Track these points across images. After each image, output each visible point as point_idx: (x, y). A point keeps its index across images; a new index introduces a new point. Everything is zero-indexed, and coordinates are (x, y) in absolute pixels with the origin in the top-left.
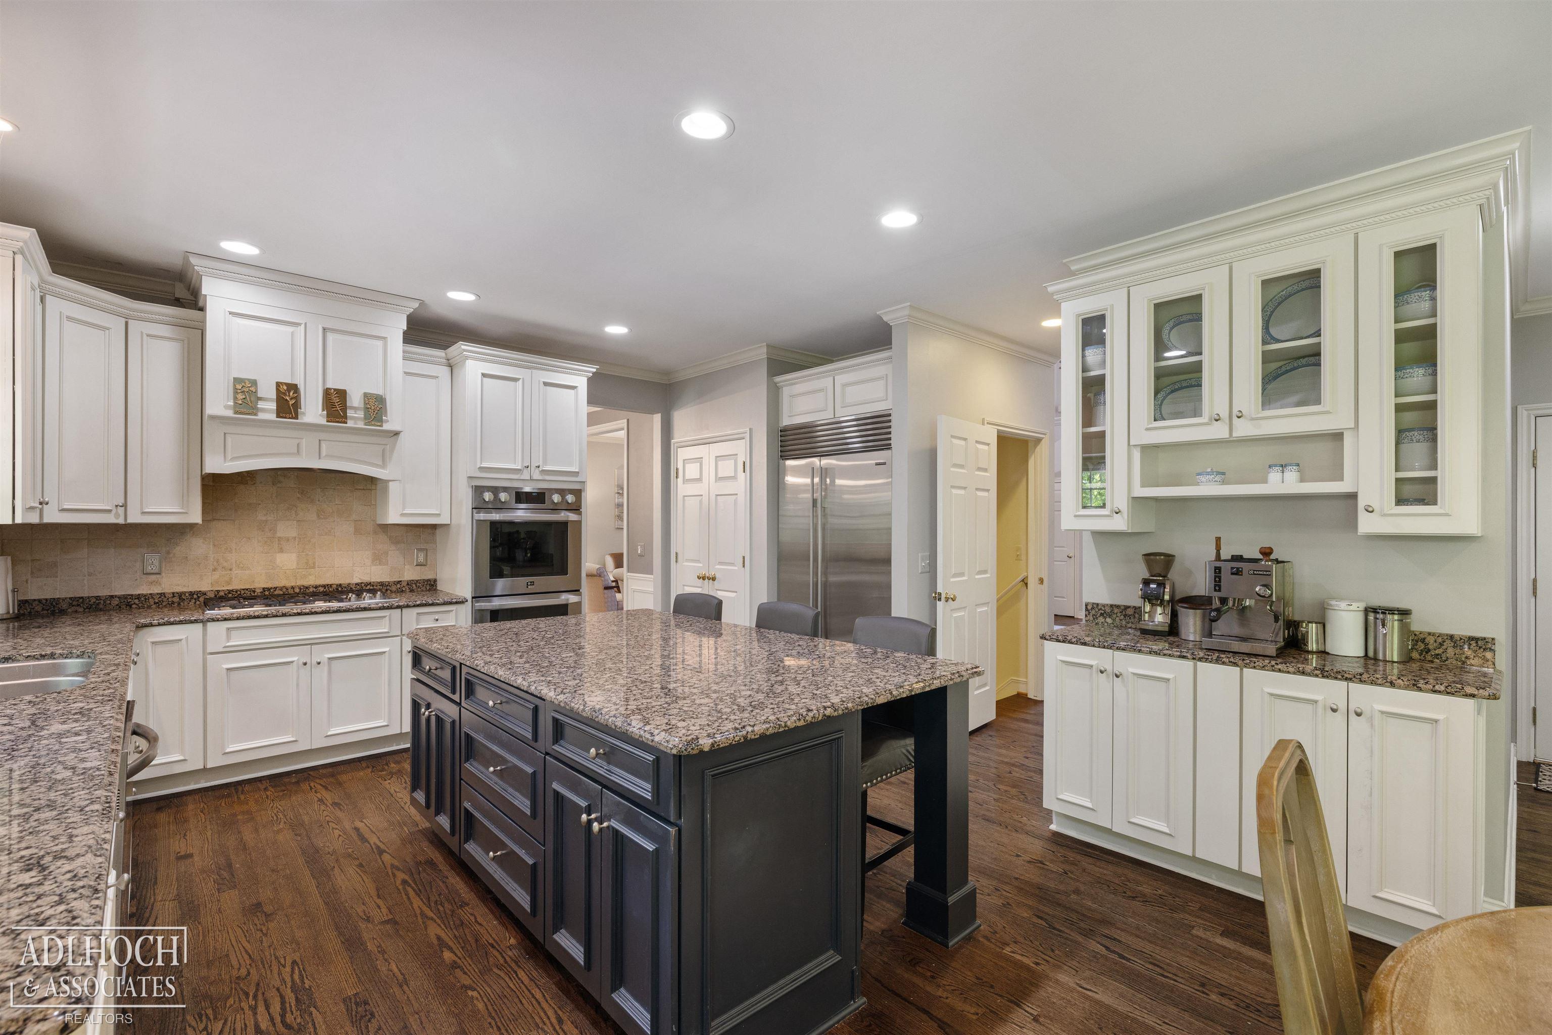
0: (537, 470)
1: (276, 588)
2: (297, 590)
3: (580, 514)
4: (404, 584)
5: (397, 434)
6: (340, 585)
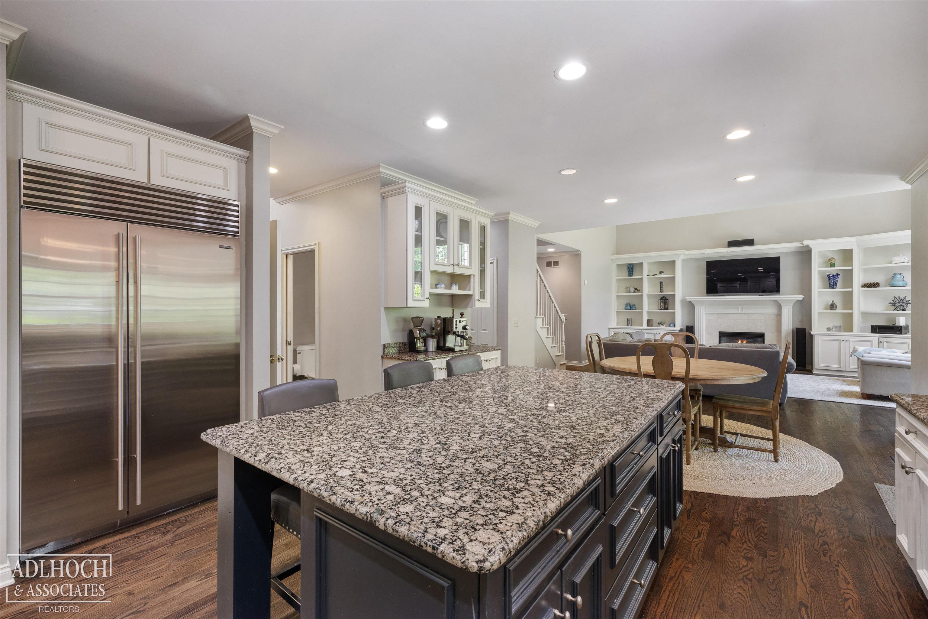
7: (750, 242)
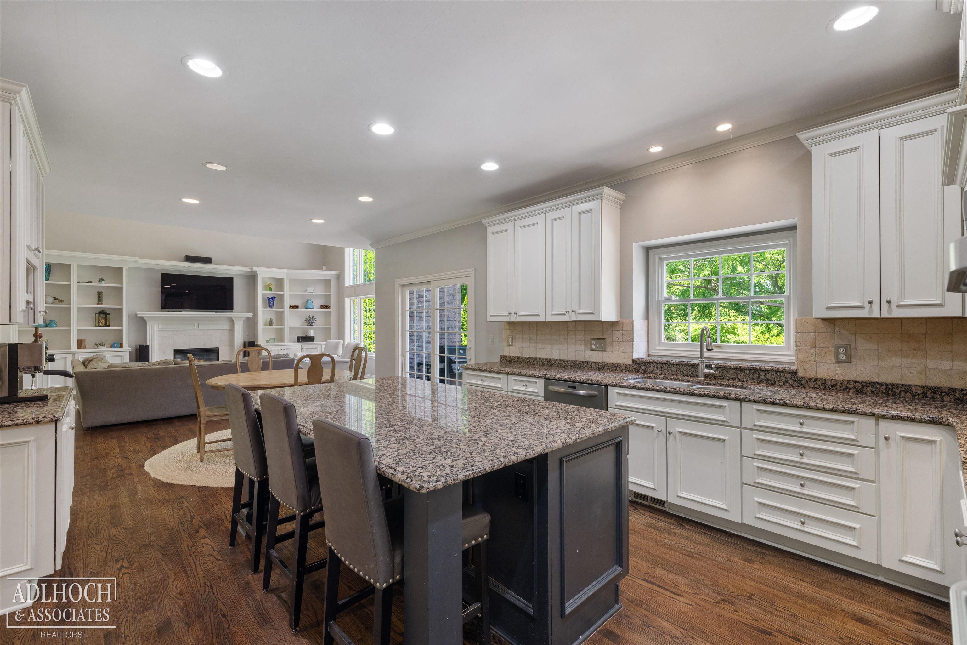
7: (208, 261)
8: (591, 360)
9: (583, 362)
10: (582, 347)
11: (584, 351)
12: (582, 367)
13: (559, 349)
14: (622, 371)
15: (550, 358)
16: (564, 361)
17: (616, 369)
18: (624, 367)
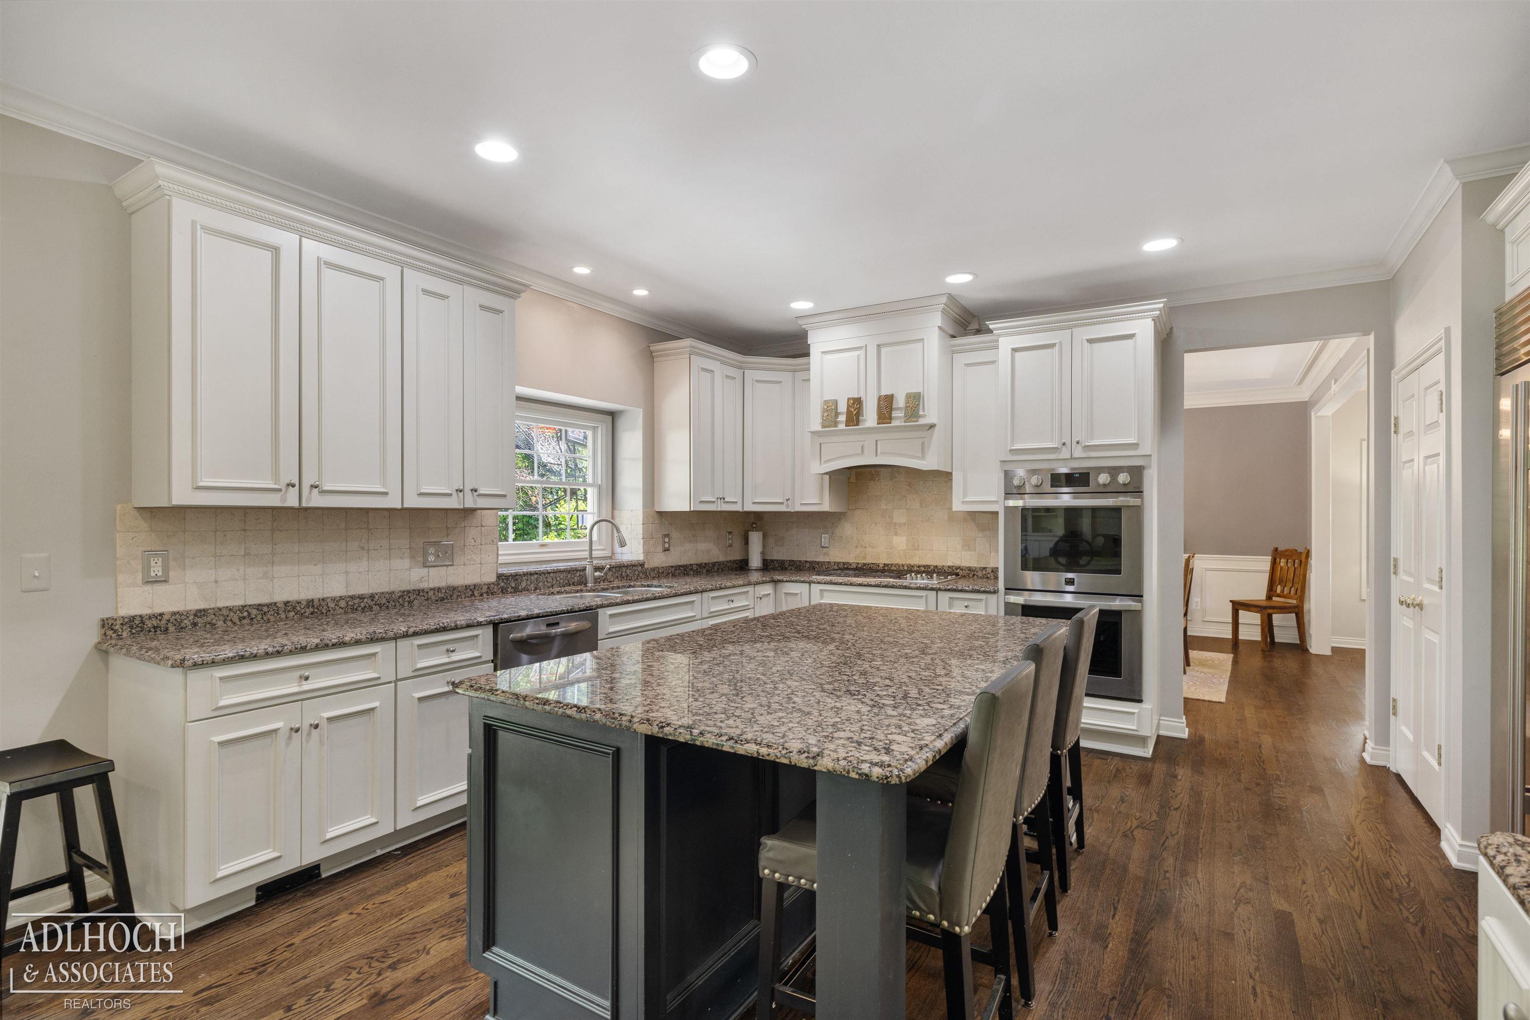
0: (1079, 447)
1: (892, 564)
2: (906, 568)
3: (1141, 497)
4: (989, 571)
5: (932, 426)
6: (936, 567)
8: (424, 585)
9: (409, 592)
10: (407, 562)
11: (409, 569)
12: (406, 604)
13: (347, 573)
14: (481, 595)
15: (321, 596)
16: (361, 597)
17: (473, 595)
18: (485, 589)
